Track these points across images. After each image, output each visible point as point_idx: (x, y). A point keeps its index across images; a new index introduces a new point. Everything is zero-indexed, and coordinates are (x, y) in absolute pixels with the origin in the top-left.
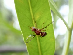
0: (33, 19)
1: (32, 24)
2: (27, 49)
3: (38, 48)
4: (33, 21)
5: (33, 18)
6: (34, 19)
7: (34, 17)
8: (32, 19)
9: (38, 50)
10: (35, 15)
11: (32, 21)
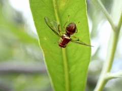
0: (55, 8)
1: (53, 17)
2: (44, 59)
3: (62, 58)
4: (56, 10)
5: (55, 6)
6: (57, 7)
7: (56, 4)
8: (53, 7)
9: (63, 60)
10: (58, 2)
11: (54, 11)
